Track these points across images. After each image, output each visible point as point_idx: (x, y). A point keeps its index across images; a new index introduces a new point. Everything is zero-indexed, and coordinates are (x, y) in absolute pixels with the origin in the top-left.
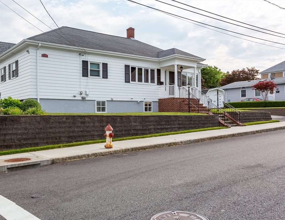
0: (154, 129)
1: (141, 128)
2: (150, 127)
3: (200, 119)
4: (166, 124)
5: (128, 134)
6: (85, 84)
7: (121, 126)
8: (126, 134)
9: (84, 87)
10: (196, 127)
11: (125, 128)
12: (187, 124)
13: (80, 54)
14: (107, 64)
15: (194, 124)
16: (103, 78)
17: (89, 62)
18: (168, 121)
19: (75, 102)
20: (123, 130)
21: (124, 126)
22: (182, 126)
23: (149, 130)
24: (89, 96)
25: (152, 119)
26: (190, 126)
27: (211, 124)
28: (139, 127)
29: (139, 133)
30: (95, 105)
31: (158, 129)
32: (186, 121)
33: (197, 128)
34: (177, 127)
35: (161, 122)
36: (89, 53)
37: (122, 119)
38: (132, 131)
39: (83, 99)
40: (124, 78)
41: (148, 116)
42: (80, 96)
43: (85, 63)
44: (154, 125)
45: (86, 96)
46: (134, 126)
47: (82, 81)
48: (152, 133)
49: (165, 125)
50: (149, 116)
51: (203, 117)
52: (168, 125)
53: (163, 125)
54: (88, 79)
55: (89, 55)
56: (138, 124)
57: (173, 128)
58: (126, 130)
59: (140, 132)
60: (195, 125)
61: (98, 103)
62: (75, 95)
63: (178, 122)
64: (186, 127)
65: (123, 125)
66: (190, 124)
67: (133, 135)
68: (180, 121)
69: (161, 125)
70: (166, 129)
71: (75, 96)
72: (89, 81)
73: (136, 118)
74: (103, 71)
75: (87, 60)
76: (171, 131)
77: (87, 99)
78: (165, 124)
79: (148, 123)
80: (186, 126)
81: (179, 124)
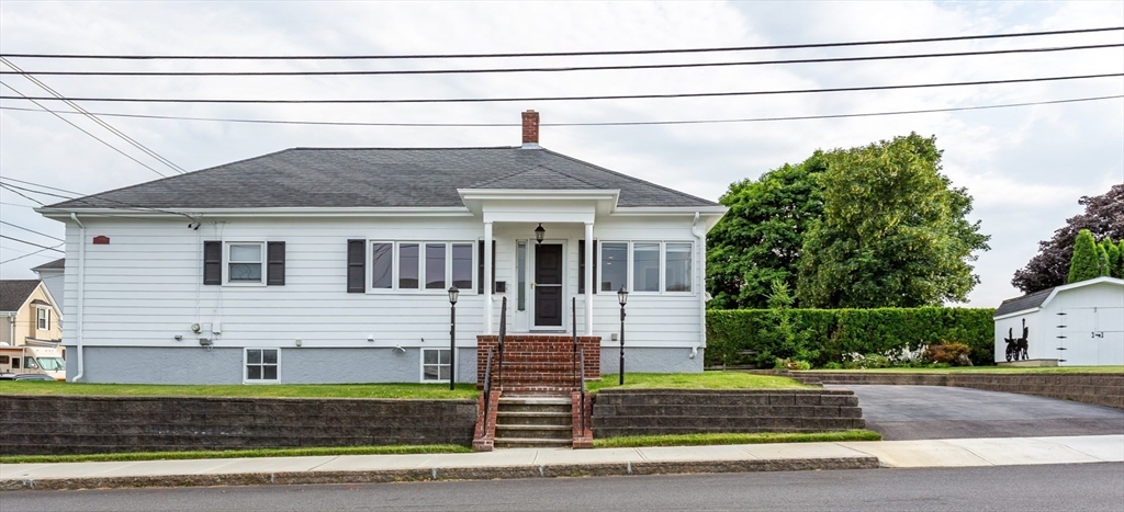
0: (141, 438)
1: (92, 432)
2: (126, 432)
3: (366, 414)
4: (194, 426)
5: (39, 447)
6: (213, 304)
7: (19, 425)
8: (34, 447)
9: (210, 311)
10: (335, 439)
11: (33, 431)
12: (292, 429)
13: (190, 226)
14: (282, 244)
15: (326, 430)
16: (268, 284)
17: (223, 244)
18: (204, 417)
19: (183, 352)
20: (22, 436)
21: (30, 425)
22: (266, 434)
23: (119, 439)
24: (223, 335)
25: (140, 408)
26: (305, 435)
27: (426, 431)
28: (83, 431)
29: (78, 448)
30: (242, 361)
31: (158, 438)
32: (291, 418)
33: (338, 445)
34: (243, 438)
35: (173, 418)
36: (224, 221)
37: (26, 405)
38: (58, 440)
39: (205, 344)
40: (345, 280)
41: (120, 401)
42: (194, 336)
43: (212, 249)
44: (142, 427)
45: (214, 337)
46: (64, 426)
47: (202, 296)
48: (130, 448)
49: (189, 429)
50: (125, 400)
51: (383, 406)
52: (202, 428)
53: (181, 427)
54: (223, 289)
55: (226, 225)
56: (79, 420)
57: (224, 437)
58: (32, 438)
59: (83, 444)
60: (333, 434)
61: (253, 355)
62: (179, 334)
63: (249, 421)
64: (286, 438)
65: (25, 421)
66: (306, 428)
67: (57, 451)
68: (261, 417)
69: (172, 427)
70: (190, 439)
71: (178, 339)
72: (225, 295)
73: (76, 405)
74: (269, 265)
75: (218, 240)
76: (208, 448)
77: (216, 344)
78: (189, 427)
79: (118, 420)
80: (285, 433)
81: (252, 428)
